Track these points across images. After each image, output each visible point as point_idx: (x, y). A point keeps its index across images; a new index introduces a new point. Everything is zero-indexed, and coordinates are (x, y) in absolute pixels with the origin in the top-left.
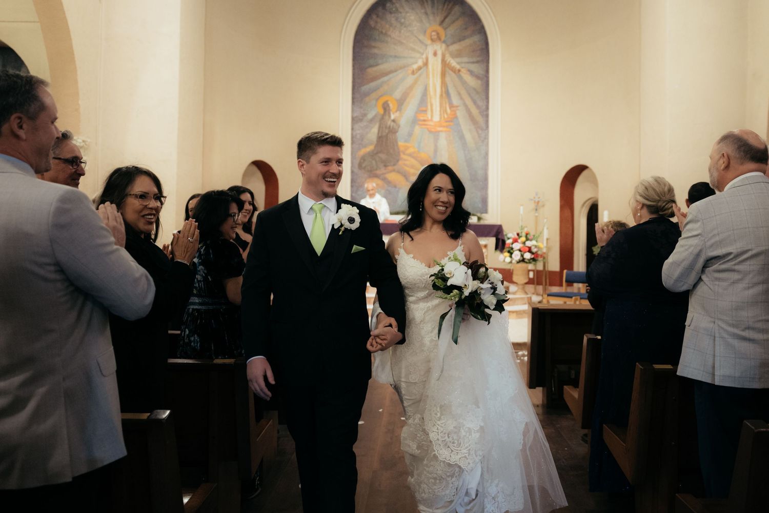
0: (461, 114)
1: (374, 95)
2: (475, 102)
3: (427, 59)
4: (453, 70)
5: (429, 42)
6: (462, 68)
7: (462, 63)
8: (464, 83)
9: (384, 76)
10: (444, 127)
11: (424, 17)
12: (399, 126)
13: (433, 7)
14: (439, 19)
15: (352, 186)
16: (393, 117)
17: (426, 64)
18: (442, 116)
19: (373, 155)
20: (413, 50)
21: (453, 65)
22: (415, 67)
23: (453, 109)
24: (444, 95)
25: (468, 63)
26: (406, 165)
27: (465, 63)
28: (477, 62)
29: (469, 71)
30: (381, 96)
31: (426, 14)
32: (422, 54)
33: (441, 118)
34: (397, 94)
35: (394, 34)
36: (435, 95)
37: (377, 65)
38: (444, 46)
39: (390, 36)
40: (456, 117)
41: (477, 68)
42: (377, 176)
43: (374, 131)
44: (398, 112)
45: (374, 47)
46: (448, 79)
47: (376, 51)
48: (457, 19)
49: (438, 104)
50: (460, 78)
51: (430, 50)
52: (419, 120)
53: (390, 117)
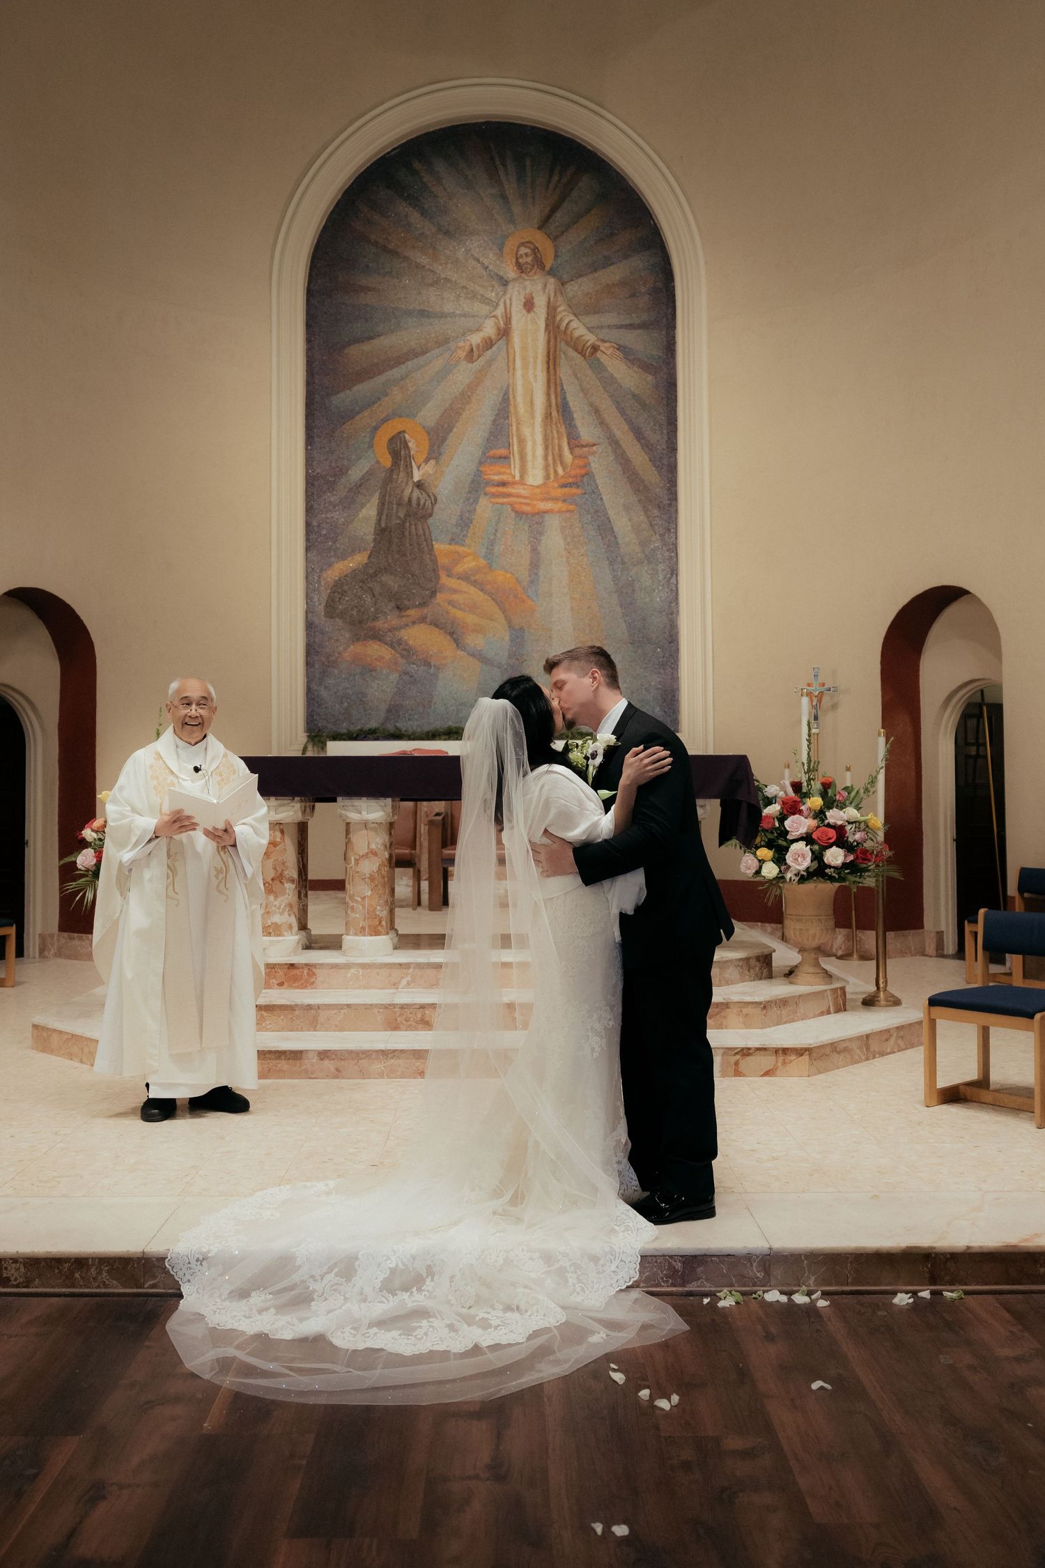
0: (601, 465)
1: (365, 419)
2: (639, 435)
3: (508, 319)
4: (578, 346)
5: (510, 272)
6: (603, 341)
7: (601, 327)
8: (608, 382)
9: (392, 368)
10: (555, 499)
11: (497, 208)
12: (435, 500)
13: (520, 179)
14: (537, 212)
15: (309, 664)
16: (417, 476)
17: (505, 332)
18: (552, 471)
19: (364, 577)
20: (473, 296)
21: (577, 334)
22: (476, 339)
23: (578, 451)
24: (555, 414)
25: (620, 327)
26: (450, 603)
27: (609, 327)
28: (643, 326)
29: (620, 348)
30: (385, 420)
31: (504, 197)
32: (495, 306)
33: (547, 477)
34: (429, 414)
35: (419, 253)
36: (533, 416)
37: (374, 336)
38: (552, 280)
39: (406, 259)
40: (589, 474)
41: (640, 342)
42: (376, 636)
43: (369, 512)
44: (432, 462)
45: (366, 289)
46: (564, 372)
47: (368, 299)
48: (588, 211)
49: (539, 438)
50: (598, 368)
51: (515, 295)
52: (489, 483)
53: (410, 475)
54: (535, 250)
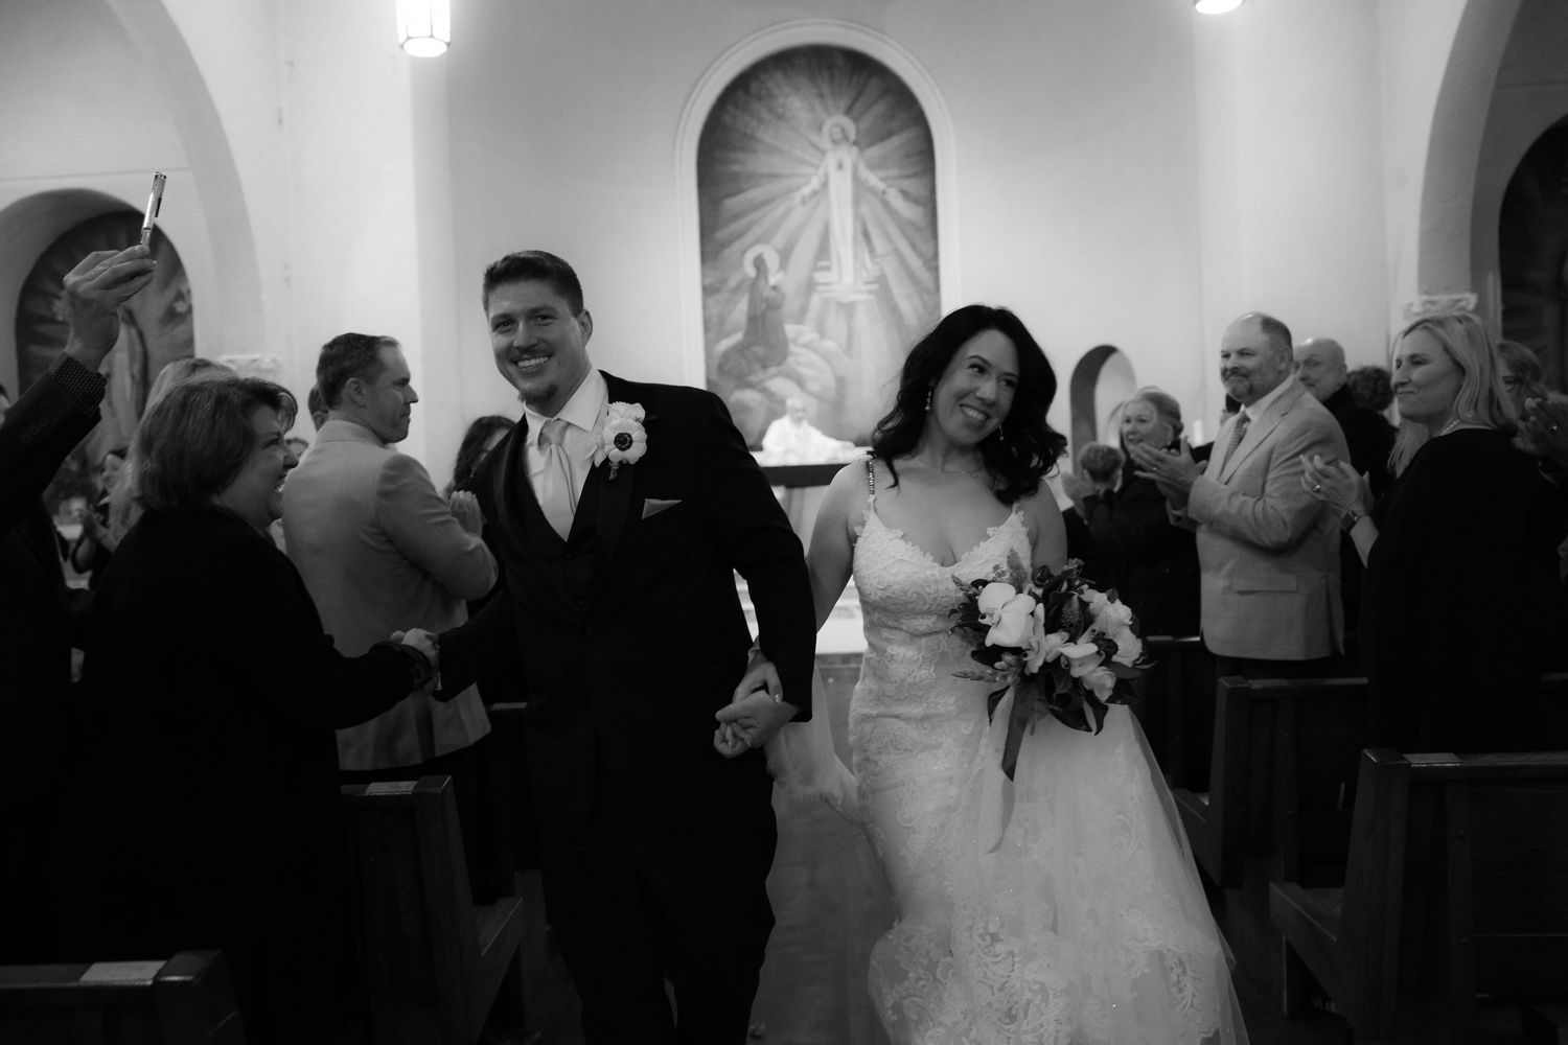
0: (891, 268)
1: (737, 246)
2: (914, 246)
3: (827, 176)
4: (872, 191)
5: (829, 146)
6: (890, 186)
9: (754, 211)
11: (817, 103)
12: (783, 296)
13: (831, 82)
14: (843, 103)
16: (772, 281)
17: (825, 185)
18: (859, 274)
19: (741, 349)
20: (802, 162)
21: (872, 183)
22: (806, 190)
24: (860, 236)
25: (899, 177)
26: (799, 363)
28: (915, 175)
29: (901, 191)
31: (821, 96)
32: (817, 167)
33: (856, 278)
34: (779, 241)
35: (766, 135)
36: (845, 238)
37: (740, 191)
38: (855, 150)
39: (760, 140)
41: (913, 186)
42: (751, 386)
44: (781, 273)
45: (734, 161)
47: (736, 168)
48: (876, 102)
49: (850, 255)
50: (886, 204)
51: (831, 161)
52: (819, 284)
53: (767, 279)
54: (843, 131)
